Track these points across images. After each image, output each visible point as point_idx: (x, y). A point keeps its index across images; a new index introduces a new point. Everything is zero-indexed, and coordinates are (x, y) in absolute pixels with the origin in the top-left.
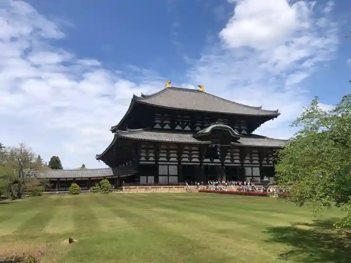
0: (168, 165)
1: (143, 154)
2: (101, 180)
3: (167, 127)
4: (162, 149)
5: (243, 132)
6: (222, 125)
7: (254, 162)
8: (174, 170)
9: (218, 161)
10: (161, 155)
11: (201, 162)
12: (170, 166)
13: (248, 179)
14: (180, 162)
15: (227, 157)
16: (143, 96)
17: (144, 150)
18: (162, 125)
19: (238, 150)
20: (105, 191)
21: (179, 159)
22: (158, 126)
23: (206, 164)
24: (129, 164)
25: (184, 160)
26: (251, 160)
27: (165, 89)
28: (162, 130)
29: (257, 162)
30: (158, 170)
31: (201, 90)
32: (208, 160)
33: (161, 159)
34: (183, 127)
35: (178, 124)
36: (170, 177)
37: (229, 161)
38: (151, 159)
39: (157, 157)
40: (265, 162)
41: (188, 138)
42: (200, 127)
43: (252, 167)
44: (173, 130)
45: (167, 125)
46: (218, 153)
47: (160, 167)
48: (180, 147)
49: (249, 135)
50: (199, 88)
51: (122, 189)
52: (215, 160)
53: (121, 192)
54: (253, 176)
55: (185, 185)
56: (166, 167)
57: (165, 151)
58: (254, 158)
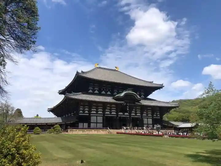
0: (97, 116)
1: (81, 109)
2: (54, 125)
3: (96, 92)
4: (94, 106)
5: (142, 97)
6: (130, 92)
7: (149, 115)
8: (100, 119)
9: (128, 114)
10: (92, 110)
11: (117, 115)
12: (98, 117)
13: (145, 126)
14: (104, 114)
15: (133, 112)
16: (82, 72)
17: (82, 107)
18: (94, 90)
19: (140, 108)
20: (57, 132)
21: (104, 112)
22: (91, 91)
23: (120, 116)
24: (71, 115)
25: (107, 113)
26: (147, 114)
27: (95, 68)
28: (93, 94)
29: (151, 115)
30: (90, 119)
31: (117, 69)
32: (121, 113)
33: (93, 112)
34: (106, 92)
35: (103, 90)
36: (98, 124)
37: (134, 114)
38: (87, 112)
39: (90, 111)
40: (155, 115)
41: (109, 99)
42: (117, 92)
43: (147, 118)
44: (100, 94)
45: (96, 91)
46: (128, 109)
47: (92, 117)
48: (104, 105)
49: (146, 99)
50: (115, 69)
51: (67, 131)
52: (126, 114)
53: (67, 133)
54: (148, 124)
55: (107, 129)
56: (96, 117)
57: (95, 107)
58: (149, 113)
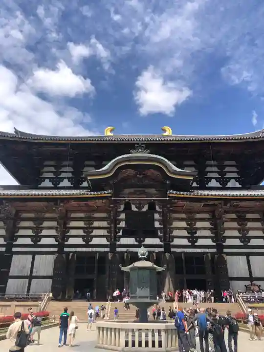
7: (254, 242)
9: (156, 241)
11: (113, 246)
12: (37, 257)
15: (178, 233)
18: (56, 180)
22: (47, 184)
26: (246, 240)
32: (131, 241)
33: (20, 241)
36: (34, 281)
37: (184, 242)
43: (247, 255)
46: (157, 225)
47: (15, 258)
52: (149, 241)
54: (251, 278)
58: (252, 233)
